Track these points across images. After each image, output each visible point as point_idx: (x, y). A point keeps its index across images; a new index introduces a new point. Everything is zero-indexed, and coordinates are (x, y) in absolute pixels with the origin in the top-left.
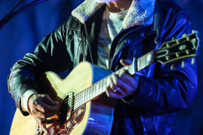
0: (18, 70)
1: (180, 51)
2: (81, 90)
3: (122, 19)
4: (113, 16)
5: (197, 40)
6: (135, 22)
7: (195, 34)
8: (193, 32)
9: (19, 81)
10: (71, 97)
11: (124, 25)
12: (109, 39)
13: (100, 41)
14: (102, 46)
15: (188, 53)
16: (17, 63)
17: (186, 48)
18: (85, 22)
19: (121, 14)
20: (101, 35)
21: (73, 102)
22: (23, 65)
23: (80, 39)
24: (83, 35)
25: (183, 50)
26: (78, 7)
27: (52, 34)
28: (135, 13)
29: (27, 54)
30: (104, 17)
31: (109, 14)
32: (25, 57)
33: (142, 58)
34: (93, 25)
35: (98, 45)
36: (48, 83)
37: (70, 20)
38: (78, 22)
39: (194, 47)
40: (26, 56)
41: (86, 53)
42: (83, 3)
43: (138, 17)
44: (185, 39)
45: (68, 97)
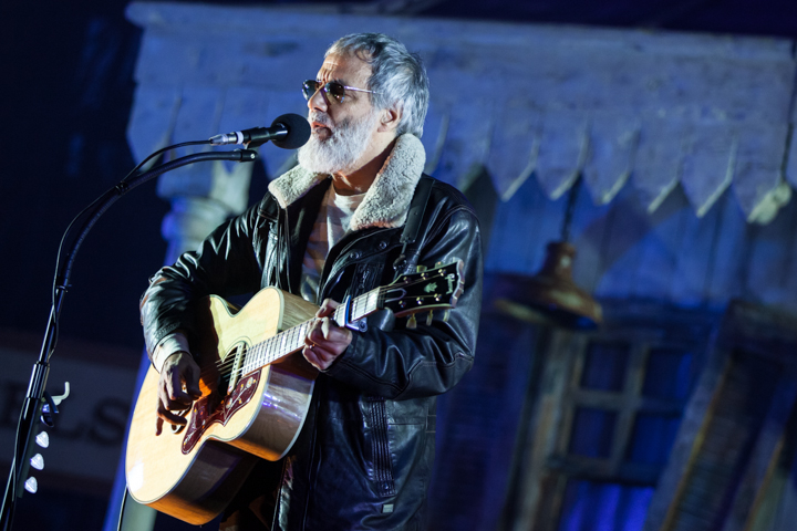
0: (159, 288)
1: (427, 294)
2: (258, 342)
3: (353, 209)
4: (341, 202)
5: (456, 278)
6: (372, 220)
10: (240, 351)
11: (353, 223)
12: (326, 243)
13: (310, 246)
14: (313, 257)
15: (437, 299)
16: (161, 271)
17: (437, 291)
18: (287, 207)
19: (354, 199)
20: (314, 236)
21: (243, 361)
22: (169, 277)
23: (276, 238)
24: (282, 231)
25: (431, 293)
26: (281, 177)
28: (376, 202)
31: (335, 198)
33: (362, 298)
34: (302, 214)
35: (306, 254)
36: (208, 319)
37: (266, 200)
39: (451, 291)
41: (281, 267)
42: (292, 170)
43: (379, 212)
45: (235, 350)
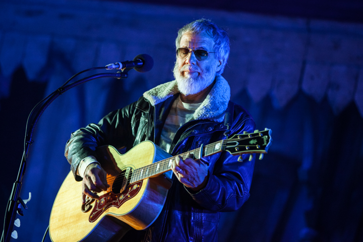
0: (81, 136)
1: (251, 144)
2: (140, 167)
5: (269, 138)
7: (268, 131)
8: (266, 129)
9: (81, 146)
10: (128, 171)
15: (258, 147)
17: (257, 143)
18: (155, 105)
21: (130, 176)
23: (147, 120)
24: (151, 117)
25: (253, 144)
26: (151, 90)
27: (119, 110)
28: (209, 107)
29: (92, 125)
30: (174, 105)
32: (88, 127)
37: (140, 100)
38: (148, 103)
39: (265, 144)
40: (90, 126)
41: (150, 135)
42: (157, 87)
44: (258, 134)
45: (125, 171)
